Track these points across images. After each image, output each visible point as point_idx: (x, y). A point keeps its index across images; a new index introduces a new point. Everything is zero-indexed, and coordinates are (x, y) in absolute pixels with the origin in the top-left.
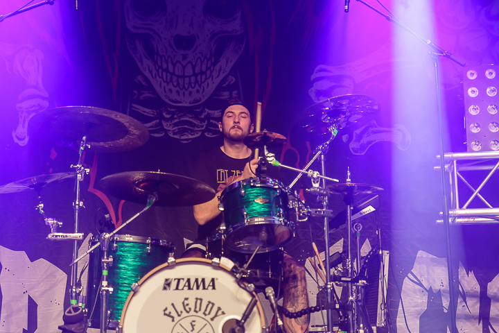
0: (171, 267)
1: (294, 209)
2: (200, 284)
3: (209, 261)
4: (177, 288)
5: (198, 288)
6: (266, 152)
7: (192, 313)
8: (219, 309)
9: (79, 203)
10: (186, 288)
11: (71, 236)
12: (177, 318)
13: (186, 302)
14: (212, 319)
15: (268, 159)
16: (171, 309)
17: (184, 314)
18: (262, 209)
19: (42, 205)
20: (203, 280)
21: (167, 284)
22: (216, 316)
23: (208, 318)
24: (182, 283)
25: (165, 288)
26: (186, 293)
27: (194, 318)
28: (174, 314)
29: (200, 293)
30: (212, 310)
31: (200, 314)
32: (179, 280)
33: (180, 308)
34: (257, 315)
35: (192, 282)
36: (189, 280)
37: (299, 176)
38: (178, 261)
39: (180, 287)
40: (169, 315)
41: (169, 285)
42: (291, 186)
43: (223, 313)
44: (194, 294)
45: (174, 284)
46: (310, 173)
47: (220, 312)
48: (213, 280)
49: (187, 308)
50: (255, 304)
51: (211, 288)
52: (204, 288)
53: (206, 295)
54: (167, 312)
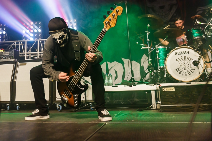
0: (177, 49)
1: (206, 34)
2: (185, 53)
3: (187, 47)
4: (179, 54)
5: (184, 54)
6: (197, 21)
7: (184, 60)
8: (191, 58)
9: (148, 40)
10: (181, 54)
11: (147, 47)
12: (180, 61)
13: (182, 57)
14: (189, 61)
15: (197, 22)
16: (178, 59)
17: (182, 60)
18: (198, 35)
19: (137, 43)
20: (186, 52)
21: (176, 54)
22: (190, 60)
23: (188, 61)
24: (180, 53)
25: (176, 55)
26: (181, 55)
27: (184, 61)
28: (179, 60)
29: (185, 55)
30: (189, 59)
31: (186, 60)
32: (179, 52)
33: (180, 59)
34: (202, 59)
35: (183, 52)
36: (182, 52)
37: (207, 25)
38: (179, 47)
39: (180, 54)
40: (178, 61)
41: (177, 54)
42: (205, 28)
43: (192, 59)
44: (184, 55)
45: (178, 53)
46: (210, 24)
47: (191, 59)
48: (188, 51)
49: (182, 59)
50: (201, 57)
51: (188, 53)
52: (186, 54)
53: (187, 55)
54: (177, 60)
